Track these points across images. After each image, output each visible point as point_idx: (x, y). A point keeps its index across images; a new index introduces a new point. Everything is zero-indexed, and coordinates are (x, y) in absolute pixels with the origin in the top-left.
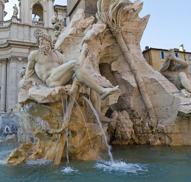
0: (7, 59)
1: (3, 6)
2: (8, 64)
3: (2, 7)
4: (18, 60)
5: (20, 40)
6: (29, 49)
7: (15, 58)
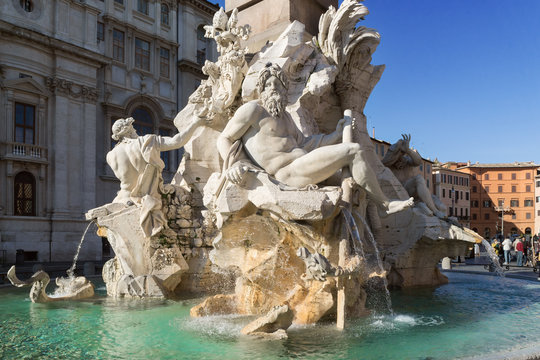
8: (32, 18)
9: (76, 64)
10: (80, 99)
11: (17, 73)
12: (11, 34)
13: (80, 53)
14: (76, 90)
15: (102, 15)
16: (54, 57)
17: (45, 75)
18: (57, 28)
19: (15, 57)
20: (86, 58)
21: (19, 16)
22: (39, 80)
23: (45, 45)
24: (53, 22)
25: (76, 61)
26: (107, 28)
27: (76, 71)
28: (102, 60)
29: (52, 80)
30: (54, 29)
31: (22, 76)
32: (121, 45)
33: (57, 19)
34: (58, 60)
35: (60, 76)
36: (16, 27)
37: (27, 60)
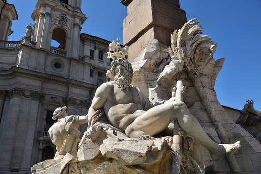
0: (7, 92)
1: (10, 23)
2: (7, 99)
3: (7, 24)
4: (24, 95)
5: (31, 69)
6: (43, 82)
7: (20, 92)
8: (59, 71)
9: (78, 90)
10: (80, 106)
11: (50, 97)
12: (49, 79)
13: (81, 84)
14: (78, 102)
15: (92, 66)
16: (68, 87)
17: (63, 96)
18: (71, 74)
19: (50, 89)
20: (84, 86)
21: (53, 71)
22: (60, 99)
23: (64, 83)
24: (69, 72)
25: (79, 88)
26: (95, 72)
27: (78, 93)
28: (91, 86)
29: (66, 98)
30: (69, 75)
31: (52, 98)
32: (102, 79)
33: (71, 70)
34: (70, 88)
35: (71, 96)
36: (51, 75)
37: (55, 90)
